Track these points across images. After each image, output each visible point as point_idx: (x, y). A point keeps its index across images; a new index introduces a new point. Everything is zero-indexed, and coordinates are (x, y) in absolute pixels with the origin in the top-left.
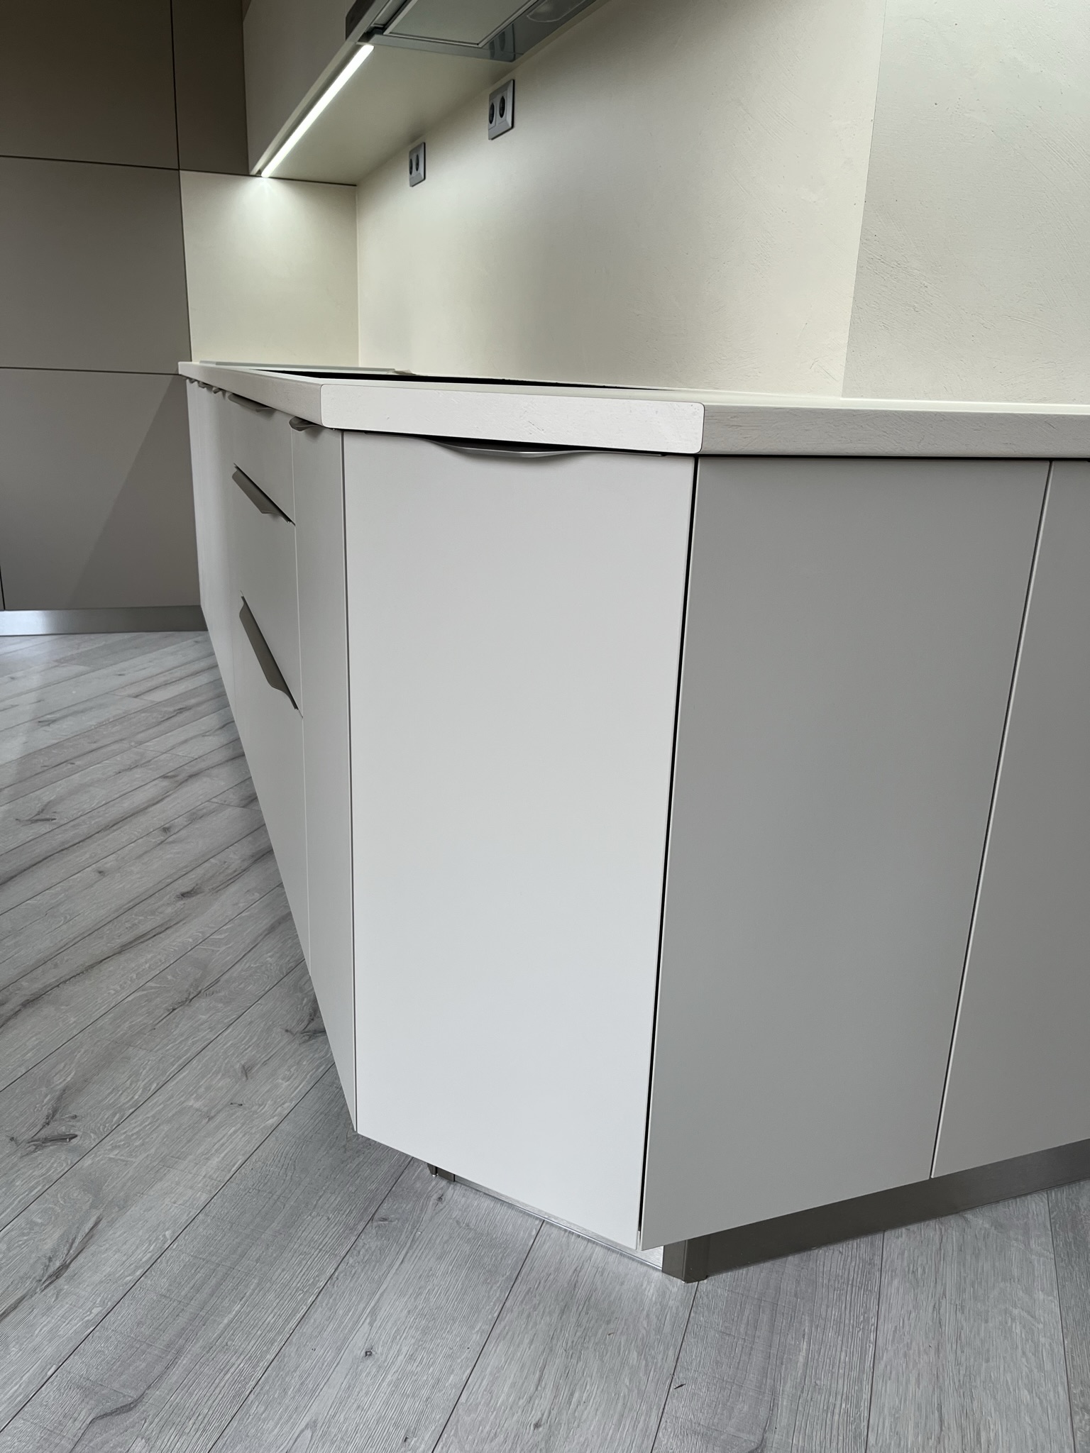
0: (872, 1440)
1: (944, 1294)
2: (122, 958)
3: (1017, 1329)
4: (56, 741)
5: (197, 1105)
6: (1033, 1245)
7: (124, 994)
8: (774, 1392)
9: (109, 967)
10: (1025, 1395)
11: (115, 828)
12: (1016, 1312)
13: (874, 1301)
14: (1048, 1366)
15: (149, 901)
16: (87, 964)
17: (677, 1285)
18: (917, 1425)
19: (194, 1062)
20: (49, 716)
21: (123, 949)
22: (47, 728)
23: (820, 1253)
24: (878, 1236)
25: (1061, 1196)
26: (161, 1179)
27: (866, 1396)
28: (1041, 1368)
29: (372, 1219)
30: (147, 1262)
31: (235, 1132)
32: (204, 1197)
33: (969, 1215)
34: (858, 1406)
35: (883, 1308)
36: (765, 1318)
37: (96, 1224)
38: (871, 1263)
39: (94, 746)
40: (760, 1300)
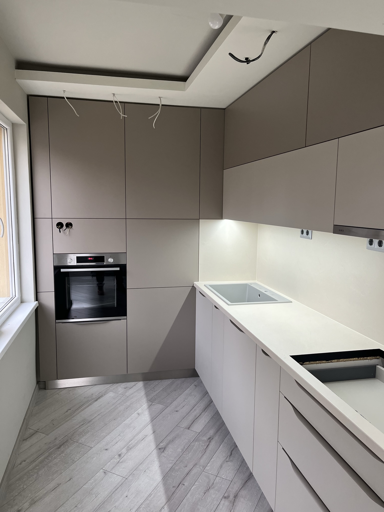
39: (187, 470)
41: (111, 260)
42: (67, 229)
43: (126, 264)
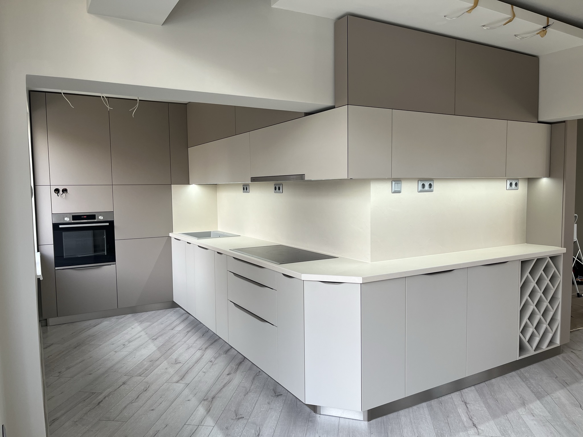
0: (404, 435)
1: (411, 418)
2: (226, 388)
3: (424, 420)
4: (162, 344)
5: (263, 410)
6: (424, 409)
7: (232, 395)
8: (387, 432)
9: (224, 390)
10: (426, 428)
11: (198, 362)
12: (423, 418)
13: (400, 421)
14: (430, 424)
15: (221, 377)
16: (219, 390)
17: (366, 423)
18: (411, 433)
19: (257, 403)
20: (153, 338)
21: (224, 386)
22: (155, 341)
23: (389, 415)
24: (398, 412)
25: (428, 402)
26: (266, 420)
27: (402, 431)
28: (429, 425)
29: (309, 421)
30: (273, 431)
31: (274, 413)
32: (276, 422)
33: (413, 407)
34: (401, 432)
35: (401, 421)
36: (383, 424)
37: (259, 428)
38: (398, 415)
39: (173, 344)
40: (381, 422)
41: (101, 218)
42: (63, 194)
43: (114, 221)
